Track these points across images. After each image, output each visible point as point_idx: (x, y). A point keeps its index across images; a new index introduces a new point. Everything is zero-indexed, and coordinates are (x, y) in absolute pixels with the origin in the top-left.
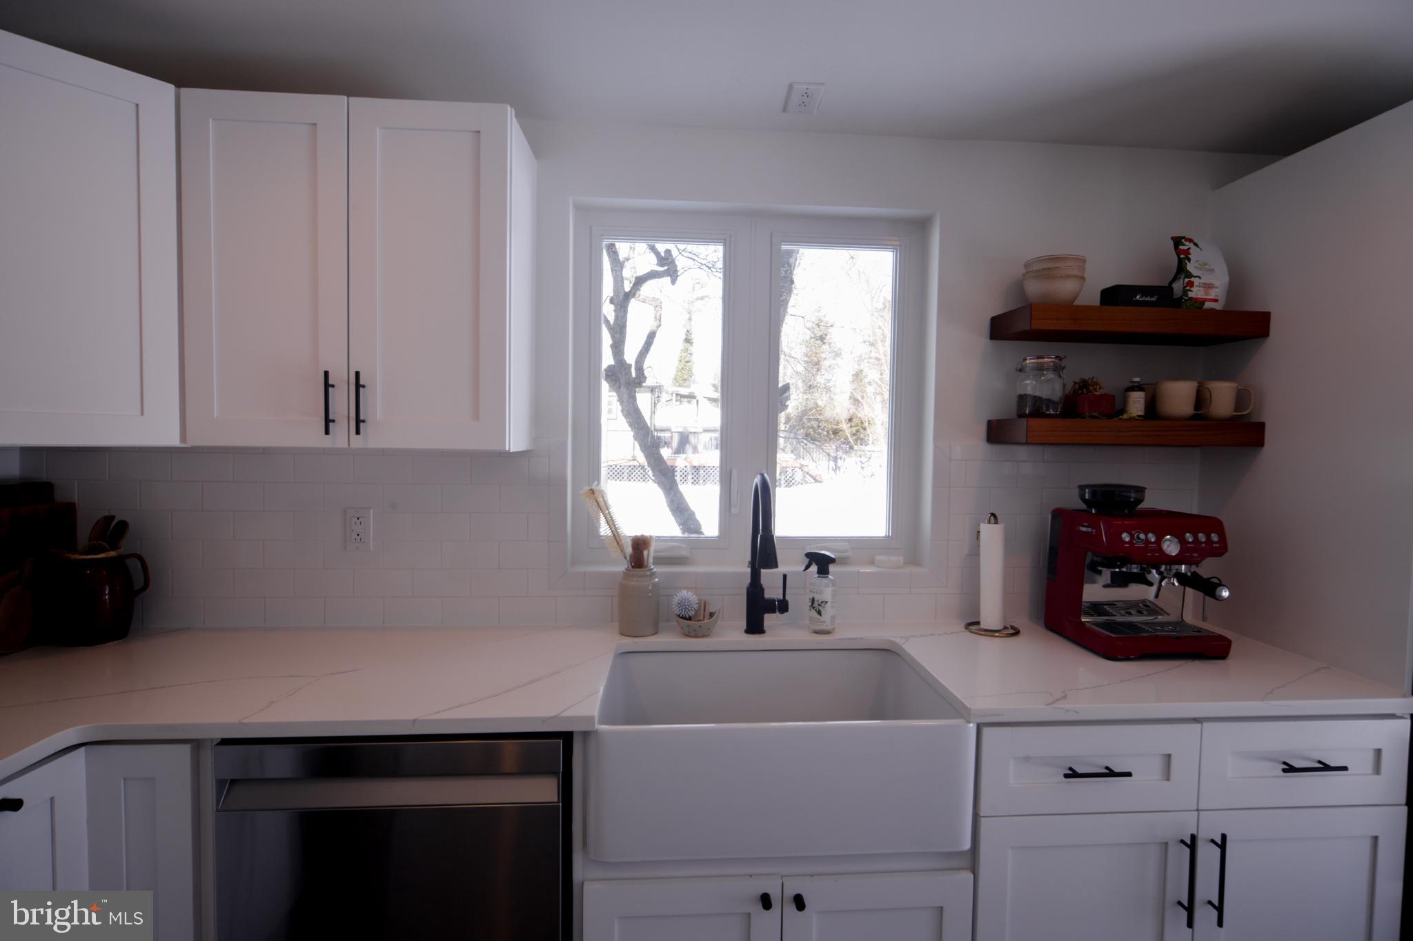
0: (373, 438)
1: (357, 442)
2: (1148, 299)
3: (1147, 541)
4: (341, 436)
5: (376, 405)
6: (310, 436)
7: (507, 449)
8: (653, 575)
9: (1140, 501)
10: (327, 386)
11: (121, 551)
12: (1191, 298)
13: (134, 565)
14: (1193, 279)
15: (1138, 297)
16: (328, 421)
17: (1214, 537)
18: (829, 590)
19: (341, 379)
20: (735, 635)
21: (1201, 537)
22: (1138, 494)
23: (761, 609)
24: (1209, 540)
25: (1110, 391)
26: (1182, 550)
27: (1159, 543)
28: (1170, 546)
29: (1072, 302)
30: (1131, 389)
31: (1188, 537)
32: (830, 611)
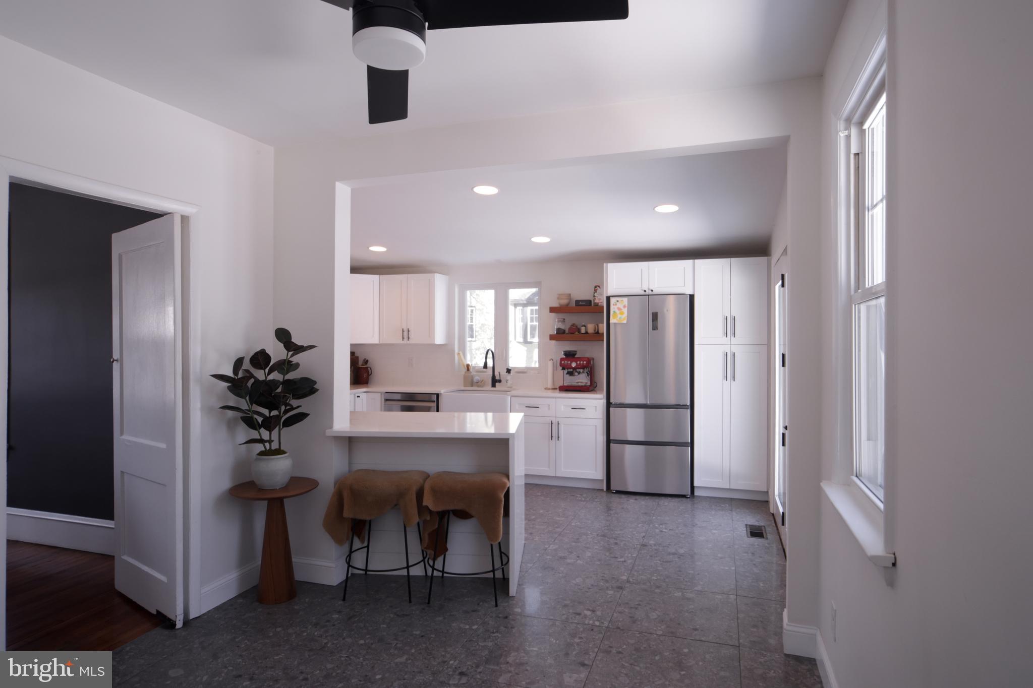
0: (412, 341)
1: (408, 342)
2: (583, 303)
3: (568, 363)
4: (406, 341)
5: (412, 335)
6: (400, 341)
7: (436, 343)
8: (471, 373)
9: (575, 354)
10: (403, 331)
11: (367, 366)
12: (595, 303)
13: (369, 368)
14: (596, 298)
15: (579, 303)
16: (403, 338)
17: (585, 362)
18: (509, 377)
19: (405, 330)
20: (489, 387)
21: (582, 362)
22: (575, 353)
23: (495, 381)
24: (583, 363)
25: (579, 327)
26: (577, 365)
27: (571, 363)
28: (574, 365)
29: (568, 305)
30: (582, 326)
31: (578, 362)
32: (509, 382)
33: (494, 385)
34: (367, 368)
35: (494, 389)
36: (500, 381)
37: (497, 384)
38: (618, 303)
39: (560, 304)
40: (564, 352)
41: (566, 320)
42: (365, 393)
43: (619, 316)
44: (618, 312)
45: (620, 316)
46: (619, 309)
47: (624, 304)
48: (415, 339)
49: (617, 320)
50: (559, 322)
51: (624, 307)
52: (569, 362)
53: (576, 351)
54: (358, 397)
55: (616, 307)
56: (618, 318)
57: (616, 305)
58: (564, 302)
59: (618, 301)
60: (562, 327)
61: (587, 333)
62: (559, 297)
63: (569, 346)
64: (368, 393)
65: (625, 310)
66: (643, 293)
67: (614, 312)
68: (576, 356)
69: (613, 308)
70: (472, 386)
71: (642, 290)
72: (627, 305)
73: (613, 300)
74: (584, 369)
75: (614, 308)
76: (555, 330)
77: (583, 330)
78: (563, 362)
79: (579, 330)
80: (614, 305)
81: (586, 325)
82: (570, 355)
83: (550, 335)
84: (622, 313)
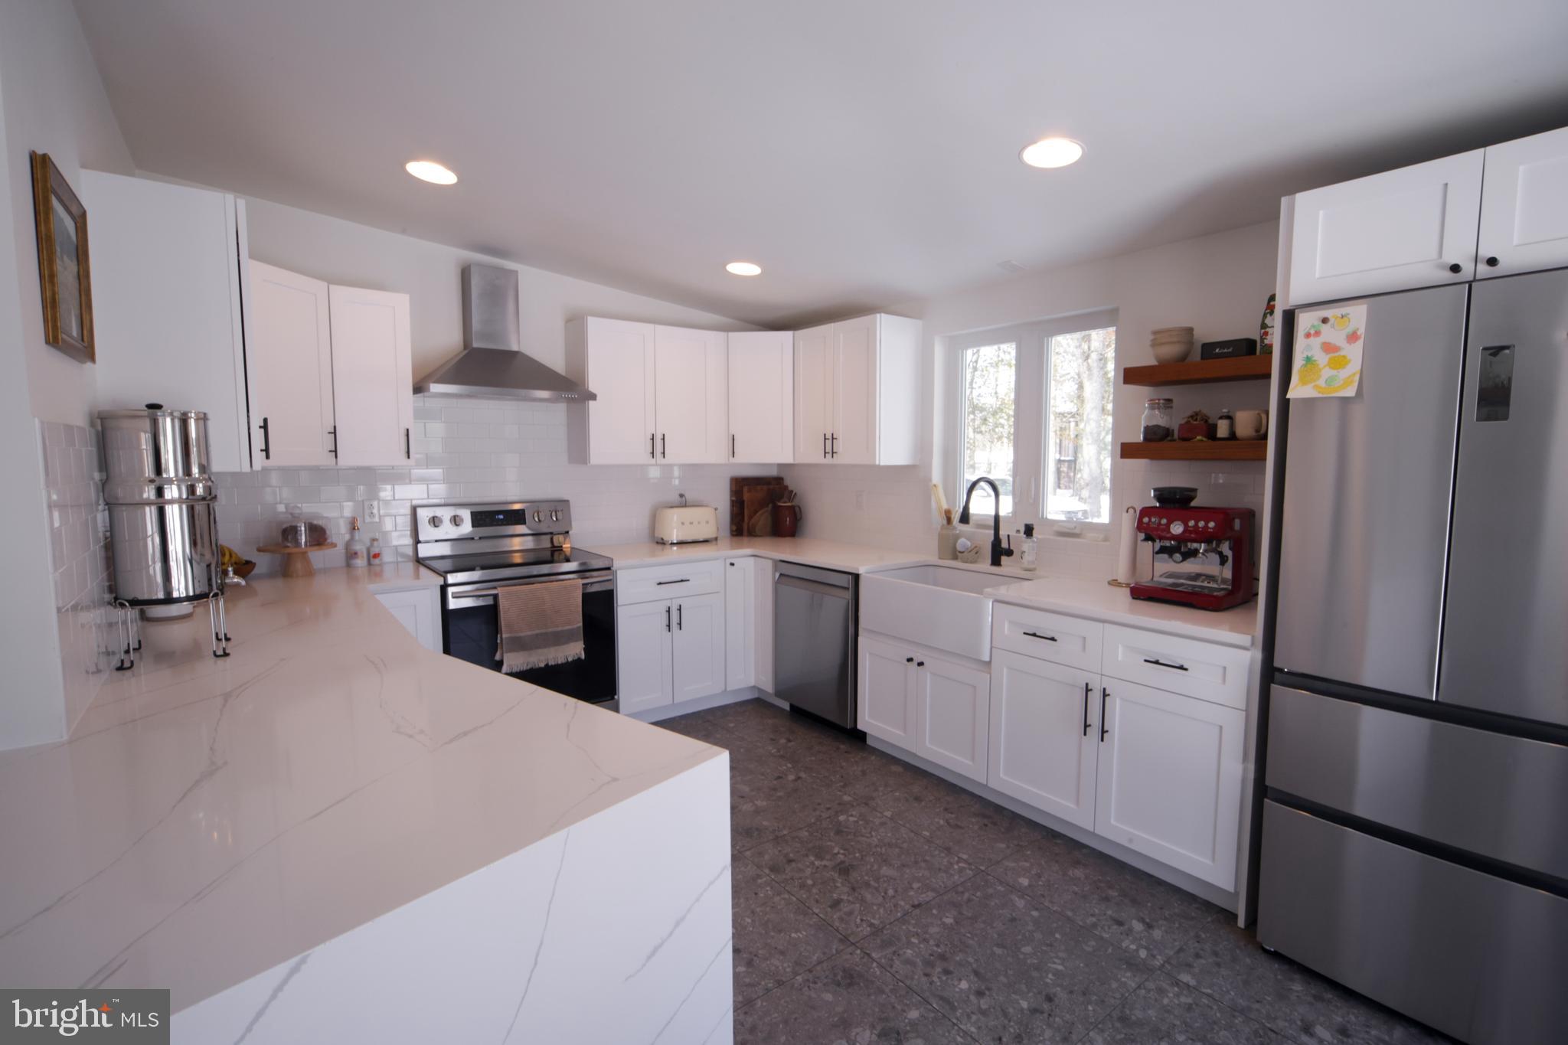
0: (838, 460)
1: (833, 461)
2: (1226, 350)
3: (1160, 524)
4: (828, 458)
5: (839, 446)
6: (818, 459)
7: (877, 463)
8: (955, 528)
9: (1192, 499)
10: (825, 439)
11: (793, 504)
12: (1266, 345)
13: (797, 509)
14: (1267, 330)
15: (1217, 351)
16: (825, 453)
17: (1212, 524)
18: (1027, 545)
19: (829, 436)
20: (985, 565)
21: (1201, 524)
22: (1192, 494)
23: (999, 552)
24: (1206, 526)
25: (1211, 421)
26: (1184, 532)
27: (1168, 525)
28: (1177, 529)
29: (1183, 358)
30: (1221, 418)
31: (1192, 523)
32: (1027, 558)
33: (996, 562)
34: (793, 507)
35: (995, 569)
36: (1009, 553)
37: (1004, 559)
38: (1324, 328)
39: (1157, 358)
40: (1155, 490)
41: (1175, 404)
42: (753, 558)
43: (1327, 373)
44: (1322, 358)
45: (1334, 372)
46: (1328, 348)
47: (1349, 330)
48: (847, 455)
49: (1316, 387)
50: (1152, 407)
51: (1353, 337)
52: (1164, 521)
53: (1195, 490)
54: (732, 564)
55: (1316, 342)
56: (1321, 382)
57: (1317, 333)
58: (1171, 351)
59: (1325, 321)
60: (1160, 419)
61: (1233, 436)
62: (1159, 337)
63: (1176, 475)
64: (757, 558)
65: (1355, 353)
66: (1448, 276)
67: (1308, 359)
68: (1193, 504)
69: (1302, 347)
70: (955, 557)
71: (1442, 267)
72: (1362, 331)
73: (1305, 322)
74: (1208, 541)
75: (1308, 347)
76: (1142, 429)
77: (1223, 429)
78: (1146, 520)
79: (1211, 432)
80: (1308, 335)
81: (1230, 414)
82: (1173, 501)
83: (1123, 445)
84: (1339, 363)
